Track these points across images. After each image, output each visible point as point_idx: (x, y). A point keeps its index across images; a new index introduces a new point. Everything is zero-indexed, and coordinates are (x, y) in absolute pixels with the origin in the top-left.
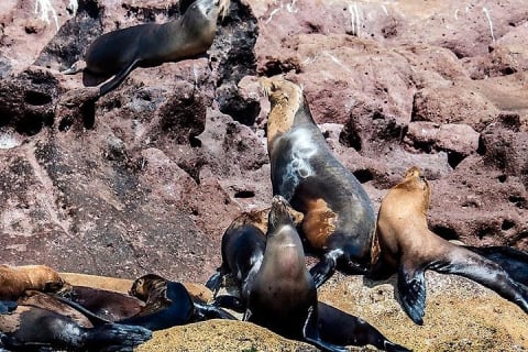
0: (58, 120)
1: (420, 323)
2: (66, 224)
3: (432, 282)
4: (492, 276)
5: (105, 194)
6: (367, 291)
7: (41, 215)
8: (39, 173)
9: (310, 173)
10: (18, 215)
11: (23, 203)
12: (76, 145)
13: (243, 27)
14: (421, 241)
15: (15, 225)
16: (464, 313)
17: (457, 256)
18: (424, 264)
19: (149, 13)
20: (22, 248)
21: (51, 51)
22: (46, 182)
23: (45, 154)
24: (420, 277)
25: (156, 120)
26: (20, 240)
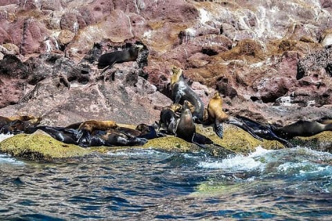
0: (105, 78)
1: (222, 138)
2: (109, 109)
3: (225, 126)
4: (241, 124)
5: (119, 100)
6: (204, 129)
7: (102, 106)
8: (100, 94)
9: (184, 94)
10: (95, 106)
11: (96, 103)
12: (110, 86)
13: (144, 52)
14: (221, 114)
15: (94, 109)
16: (234, 135)
17: (231, 118)
18: (222, 121)
19: (116, 48)
20: (97, 116)
21: (86, 59)
22: (103, 96)
23: (101, 88)
24: (221, 125)
25: (125, 79)
26: (96, 113)
